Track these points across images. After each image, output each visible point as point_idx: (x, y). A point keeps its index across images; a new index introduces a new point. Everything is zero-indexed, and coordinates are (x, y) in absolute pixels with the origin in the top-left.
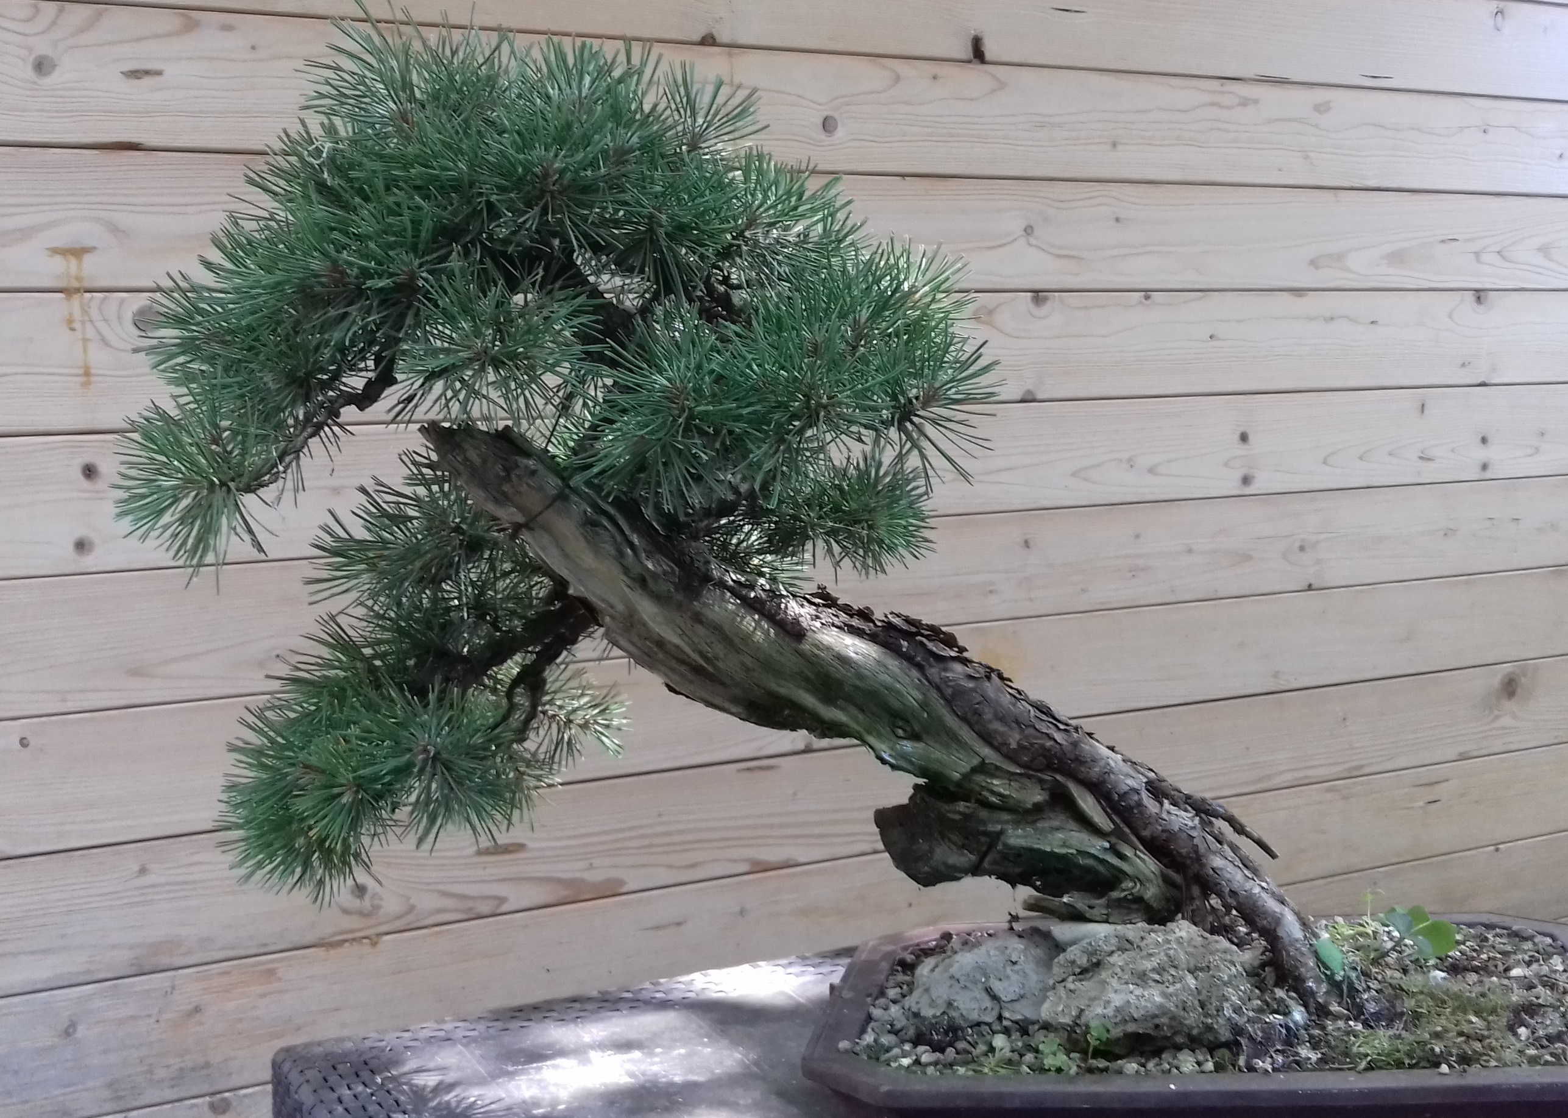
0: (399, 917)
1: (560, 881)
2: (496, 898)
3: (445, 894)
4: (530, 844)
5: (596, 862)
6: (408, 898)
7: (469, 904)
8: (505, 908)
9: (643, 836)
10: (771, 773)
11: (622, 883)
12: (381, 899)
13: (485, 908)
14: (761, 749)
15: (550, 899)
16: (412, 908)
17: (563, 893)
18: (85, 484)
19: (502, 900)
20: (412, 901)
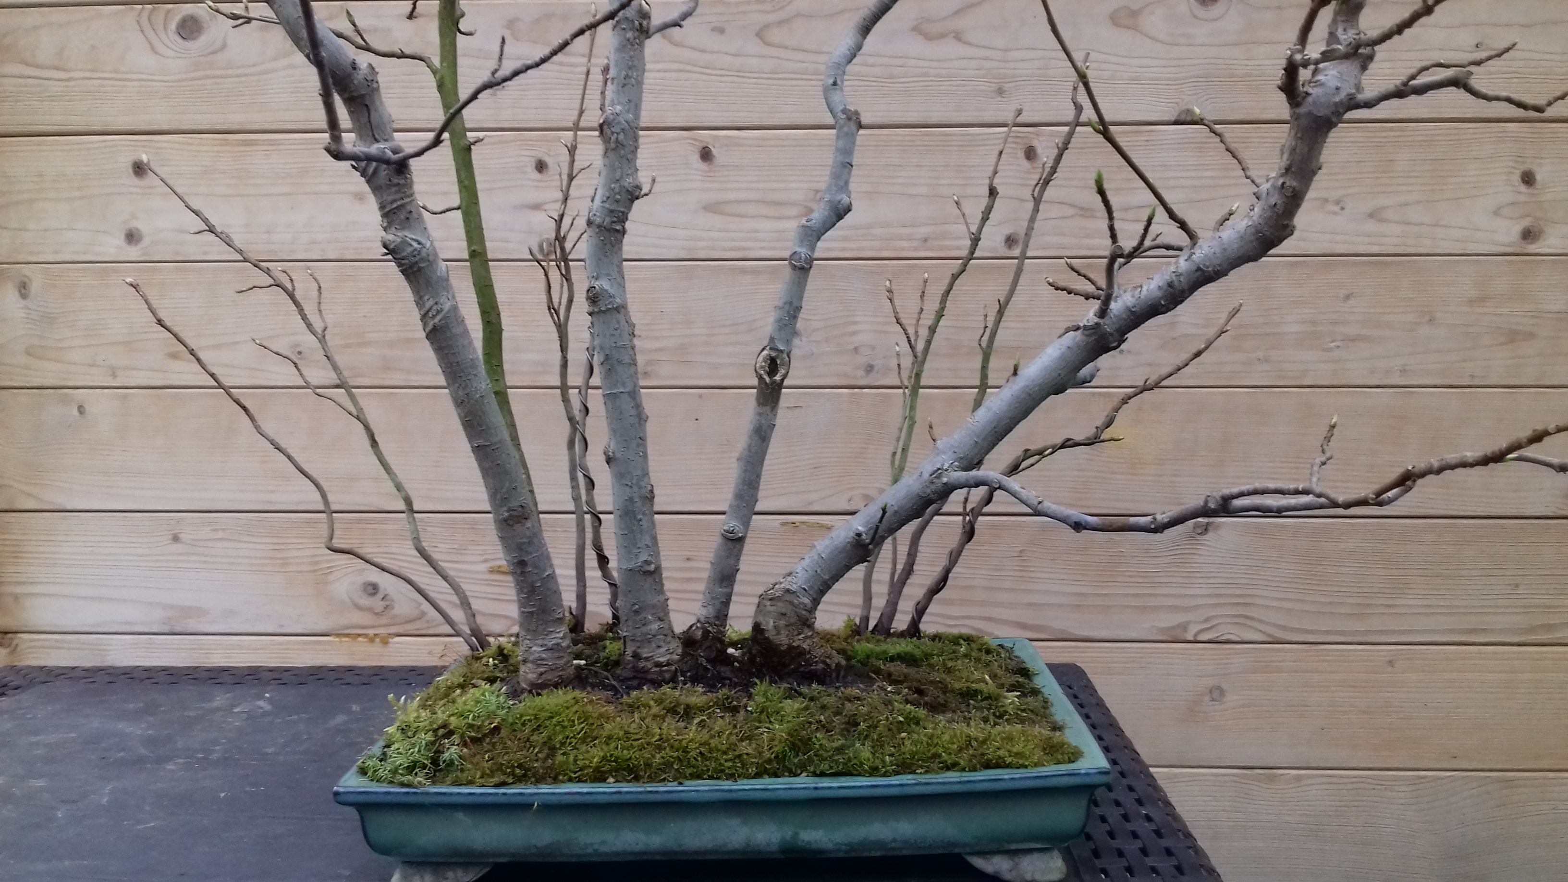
18: (135, 180)
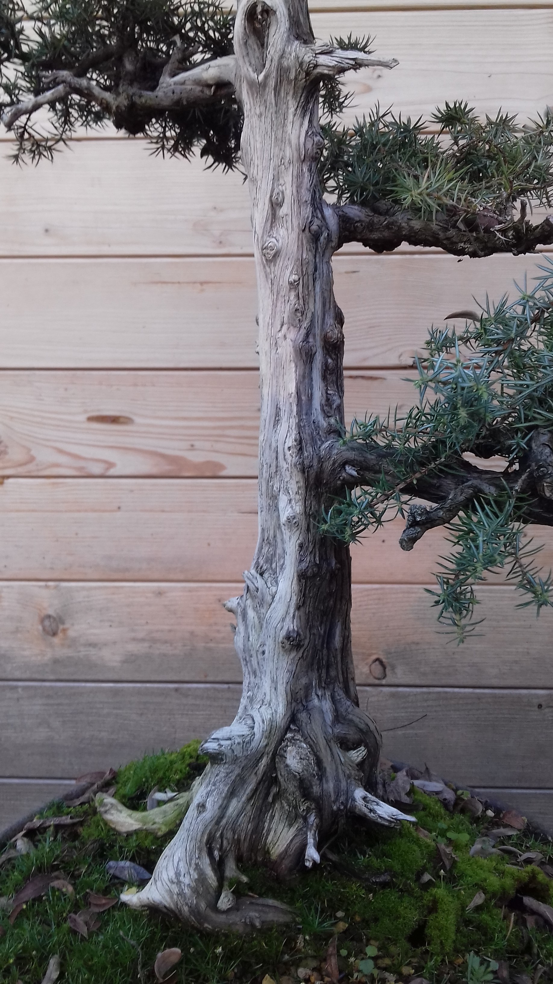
0: (21, 465)
1: (163, 456)
2: (105, 462)
3: (61, 451)
4: (137, 420)
5: (197, 444)
6: (29, 450)
7: (82, 464)
8: (112, 472)
9: (242, 427)
10: (376, 383)
11: (222, 467)
12: (6, 447)
13: (97, 469)
14: (365, 360)
15: (154, 471)
16: (32, 459)
17: (165, 468)
19: (111, 465)
20: (33, 453)
